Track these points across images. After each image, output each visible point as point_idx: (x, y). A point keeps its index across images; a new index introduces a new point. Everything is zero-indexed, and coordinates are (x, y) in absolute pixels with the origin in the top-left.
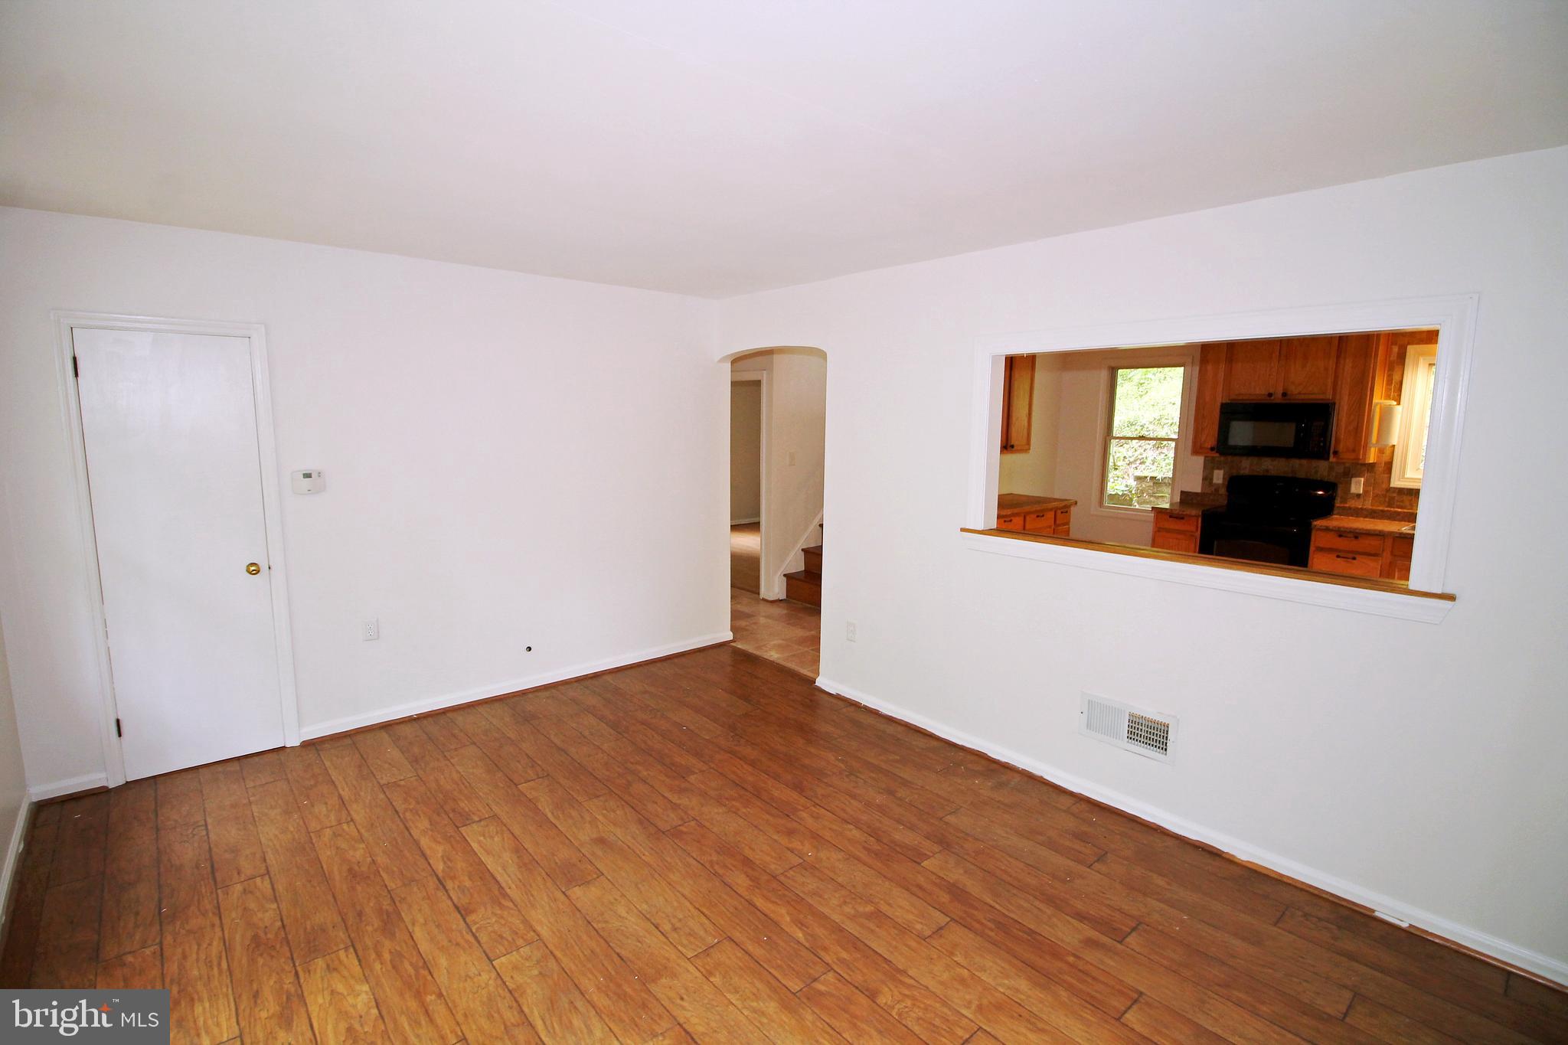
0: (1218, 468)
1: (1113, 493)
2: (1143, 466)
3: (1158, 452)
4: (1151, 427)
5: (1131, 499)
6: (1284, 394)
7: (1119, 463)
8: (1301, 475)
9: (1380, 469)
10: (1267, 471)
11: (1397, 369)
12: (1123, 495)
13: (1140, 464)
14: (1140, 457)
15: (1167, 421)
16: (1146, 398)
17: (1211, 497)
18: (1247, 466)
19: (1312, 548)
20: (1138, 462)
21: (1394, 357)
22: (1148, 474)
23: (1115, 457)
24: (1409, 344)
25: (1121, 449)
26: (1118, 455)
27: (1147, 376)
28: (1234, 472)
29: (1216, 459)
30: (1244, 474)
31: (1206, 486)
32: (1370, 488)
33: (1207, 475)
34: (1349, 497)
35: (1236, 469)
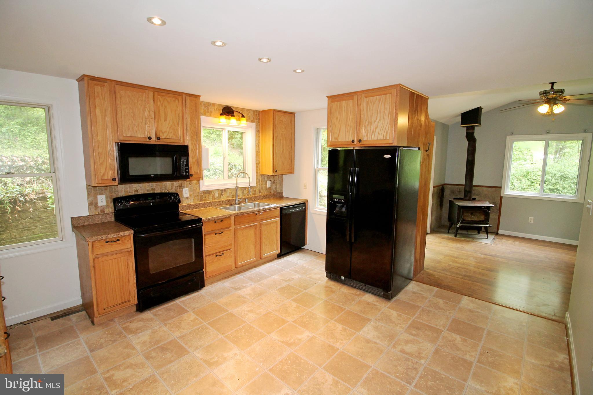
0: (101, 195)
6: (158, 139)
8: (158, 191)
10: (137, 191)
17: (100, 217)
24: (200, 115)
28: (115, 196)
29: (98, 188)
30: (121, 196)
31: (93, 210)
32: (191, 193)
33: (92, 201)
34: (183, 199)
35: (115, 193)
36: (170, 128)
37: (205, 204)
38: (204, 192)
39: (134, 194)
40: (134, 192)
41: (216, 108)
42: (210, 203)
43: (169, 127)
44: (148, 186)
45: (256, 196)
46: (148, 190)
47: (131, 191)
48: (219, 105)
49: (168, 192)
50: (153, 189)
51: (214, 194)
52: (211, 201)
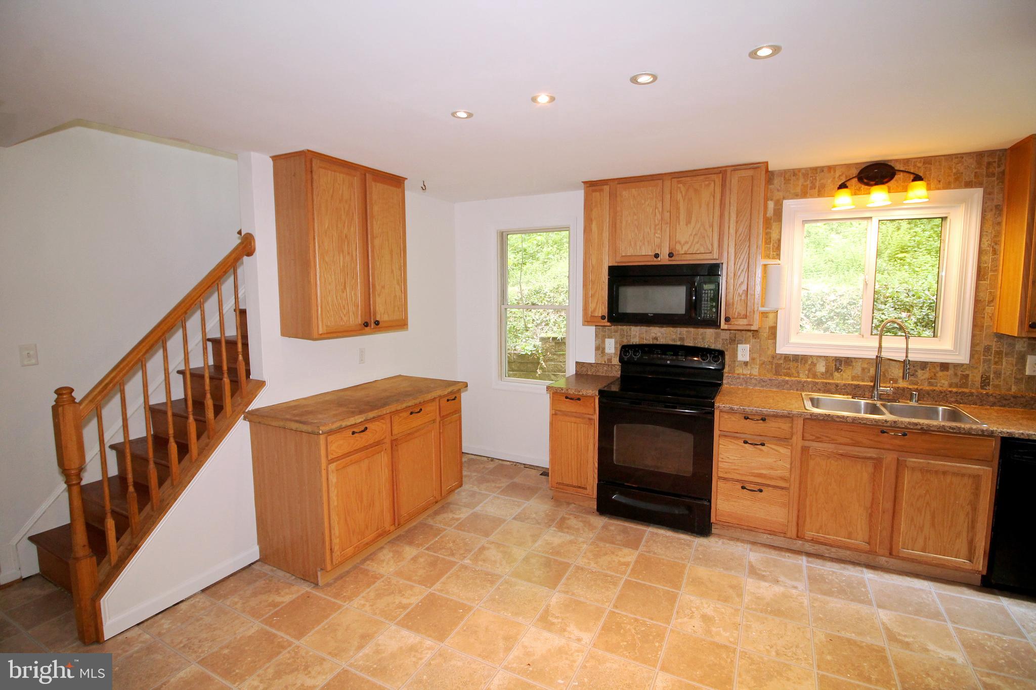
0: (610, 337)
1: (524, 353)
2: (548, 327)
3: (558, 315)
4: (552, 295)
5: (538, 358)
6: (671, 255)
7: (529, 326)
9: (765, 334)
10: (656, 339)
11: (775, 225)
12: (532, 354)
13: (545, 325)
14: (545, 319)
15: (563, 290)
16: (549, 273)
17: (605, 368)
18: (638, 335)
19: (716, 433)
20: (543, 324)
21: (770, 212)
22: (551, 335)
23: (526, 320)
24: (784, 198)
25: (530, 313)
26: (528, 318)
27: (549, 257)
28: (625, 342)
29: (607, 327)
30: (634, 343)
31: (599, 356)
32: (755, 355)
33: (599, 345)
34: (736, 365)
35: (627, 339)
36: (696, 235)
37: (787, 382)
38: (787, 358)
39: (651, 343)
40: (652, 339)
41: (837, 175)
42: (800, 382)
43: (694, 233)
44: (674, 333)
45: (963, 393)
46: (674, 340)
47: (648, 338)
48: (848, 166)
49: (706, 347)
50: (681, 339)
51: (814, 364)
52: (803, 378)
